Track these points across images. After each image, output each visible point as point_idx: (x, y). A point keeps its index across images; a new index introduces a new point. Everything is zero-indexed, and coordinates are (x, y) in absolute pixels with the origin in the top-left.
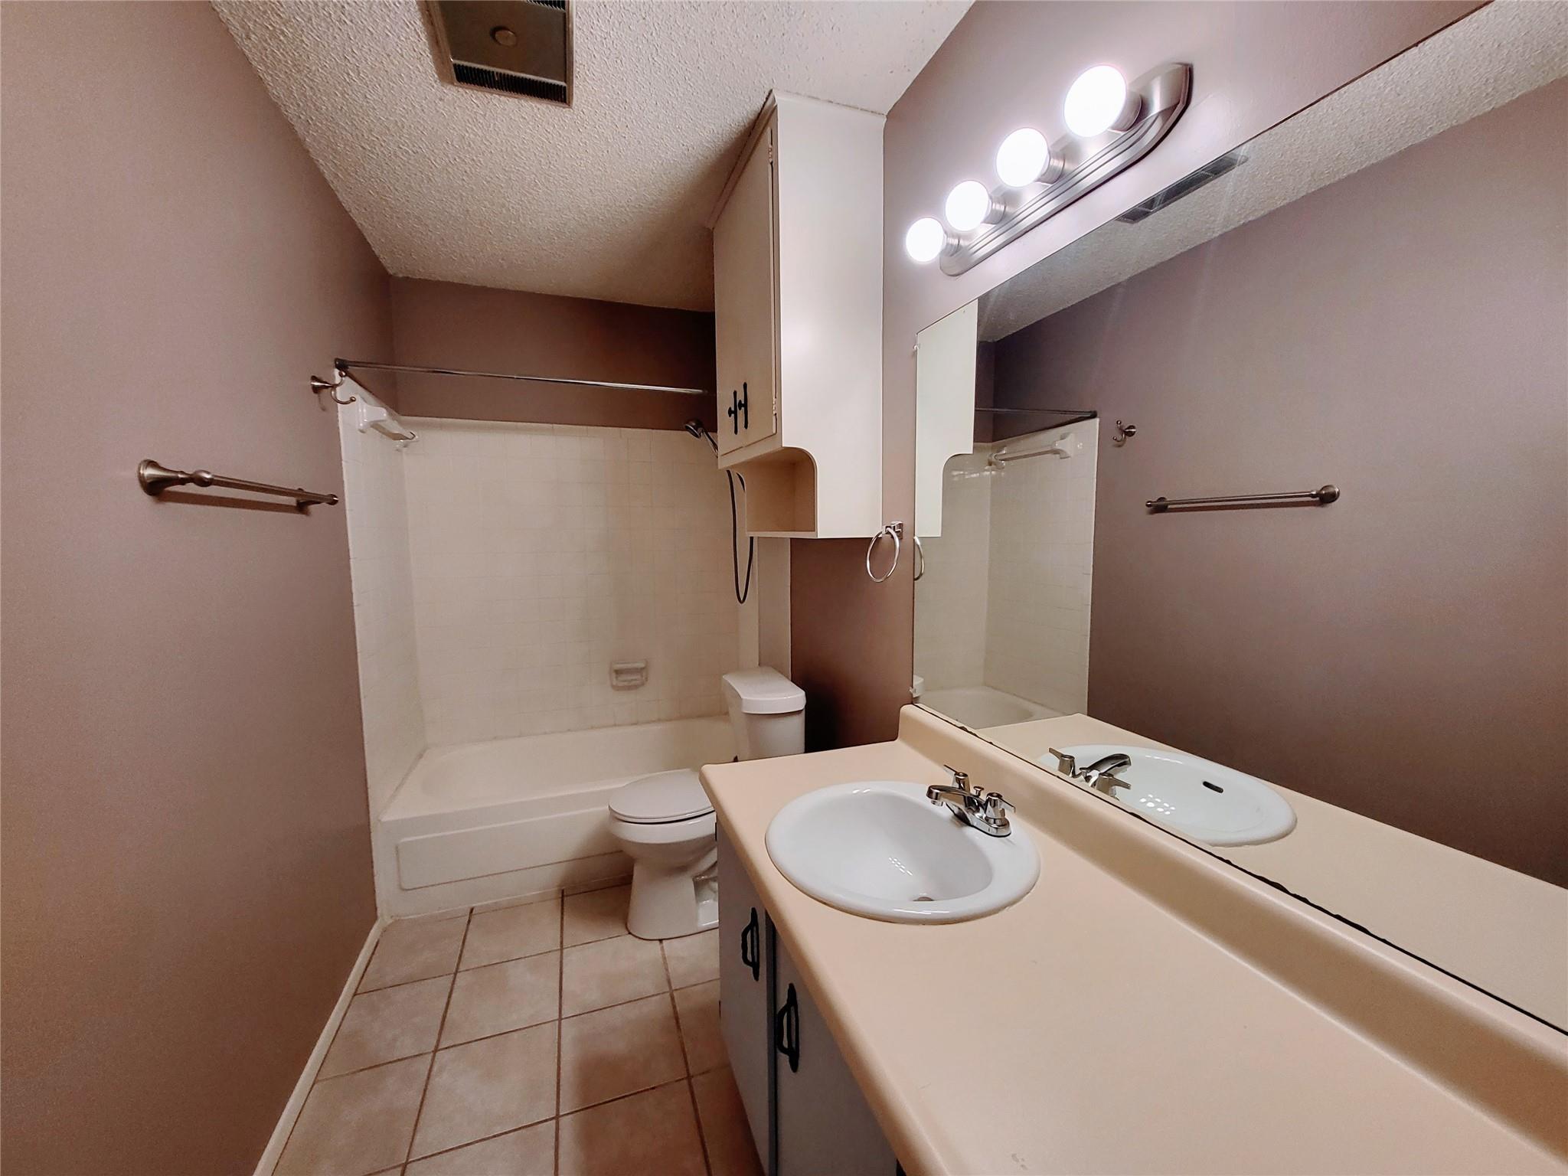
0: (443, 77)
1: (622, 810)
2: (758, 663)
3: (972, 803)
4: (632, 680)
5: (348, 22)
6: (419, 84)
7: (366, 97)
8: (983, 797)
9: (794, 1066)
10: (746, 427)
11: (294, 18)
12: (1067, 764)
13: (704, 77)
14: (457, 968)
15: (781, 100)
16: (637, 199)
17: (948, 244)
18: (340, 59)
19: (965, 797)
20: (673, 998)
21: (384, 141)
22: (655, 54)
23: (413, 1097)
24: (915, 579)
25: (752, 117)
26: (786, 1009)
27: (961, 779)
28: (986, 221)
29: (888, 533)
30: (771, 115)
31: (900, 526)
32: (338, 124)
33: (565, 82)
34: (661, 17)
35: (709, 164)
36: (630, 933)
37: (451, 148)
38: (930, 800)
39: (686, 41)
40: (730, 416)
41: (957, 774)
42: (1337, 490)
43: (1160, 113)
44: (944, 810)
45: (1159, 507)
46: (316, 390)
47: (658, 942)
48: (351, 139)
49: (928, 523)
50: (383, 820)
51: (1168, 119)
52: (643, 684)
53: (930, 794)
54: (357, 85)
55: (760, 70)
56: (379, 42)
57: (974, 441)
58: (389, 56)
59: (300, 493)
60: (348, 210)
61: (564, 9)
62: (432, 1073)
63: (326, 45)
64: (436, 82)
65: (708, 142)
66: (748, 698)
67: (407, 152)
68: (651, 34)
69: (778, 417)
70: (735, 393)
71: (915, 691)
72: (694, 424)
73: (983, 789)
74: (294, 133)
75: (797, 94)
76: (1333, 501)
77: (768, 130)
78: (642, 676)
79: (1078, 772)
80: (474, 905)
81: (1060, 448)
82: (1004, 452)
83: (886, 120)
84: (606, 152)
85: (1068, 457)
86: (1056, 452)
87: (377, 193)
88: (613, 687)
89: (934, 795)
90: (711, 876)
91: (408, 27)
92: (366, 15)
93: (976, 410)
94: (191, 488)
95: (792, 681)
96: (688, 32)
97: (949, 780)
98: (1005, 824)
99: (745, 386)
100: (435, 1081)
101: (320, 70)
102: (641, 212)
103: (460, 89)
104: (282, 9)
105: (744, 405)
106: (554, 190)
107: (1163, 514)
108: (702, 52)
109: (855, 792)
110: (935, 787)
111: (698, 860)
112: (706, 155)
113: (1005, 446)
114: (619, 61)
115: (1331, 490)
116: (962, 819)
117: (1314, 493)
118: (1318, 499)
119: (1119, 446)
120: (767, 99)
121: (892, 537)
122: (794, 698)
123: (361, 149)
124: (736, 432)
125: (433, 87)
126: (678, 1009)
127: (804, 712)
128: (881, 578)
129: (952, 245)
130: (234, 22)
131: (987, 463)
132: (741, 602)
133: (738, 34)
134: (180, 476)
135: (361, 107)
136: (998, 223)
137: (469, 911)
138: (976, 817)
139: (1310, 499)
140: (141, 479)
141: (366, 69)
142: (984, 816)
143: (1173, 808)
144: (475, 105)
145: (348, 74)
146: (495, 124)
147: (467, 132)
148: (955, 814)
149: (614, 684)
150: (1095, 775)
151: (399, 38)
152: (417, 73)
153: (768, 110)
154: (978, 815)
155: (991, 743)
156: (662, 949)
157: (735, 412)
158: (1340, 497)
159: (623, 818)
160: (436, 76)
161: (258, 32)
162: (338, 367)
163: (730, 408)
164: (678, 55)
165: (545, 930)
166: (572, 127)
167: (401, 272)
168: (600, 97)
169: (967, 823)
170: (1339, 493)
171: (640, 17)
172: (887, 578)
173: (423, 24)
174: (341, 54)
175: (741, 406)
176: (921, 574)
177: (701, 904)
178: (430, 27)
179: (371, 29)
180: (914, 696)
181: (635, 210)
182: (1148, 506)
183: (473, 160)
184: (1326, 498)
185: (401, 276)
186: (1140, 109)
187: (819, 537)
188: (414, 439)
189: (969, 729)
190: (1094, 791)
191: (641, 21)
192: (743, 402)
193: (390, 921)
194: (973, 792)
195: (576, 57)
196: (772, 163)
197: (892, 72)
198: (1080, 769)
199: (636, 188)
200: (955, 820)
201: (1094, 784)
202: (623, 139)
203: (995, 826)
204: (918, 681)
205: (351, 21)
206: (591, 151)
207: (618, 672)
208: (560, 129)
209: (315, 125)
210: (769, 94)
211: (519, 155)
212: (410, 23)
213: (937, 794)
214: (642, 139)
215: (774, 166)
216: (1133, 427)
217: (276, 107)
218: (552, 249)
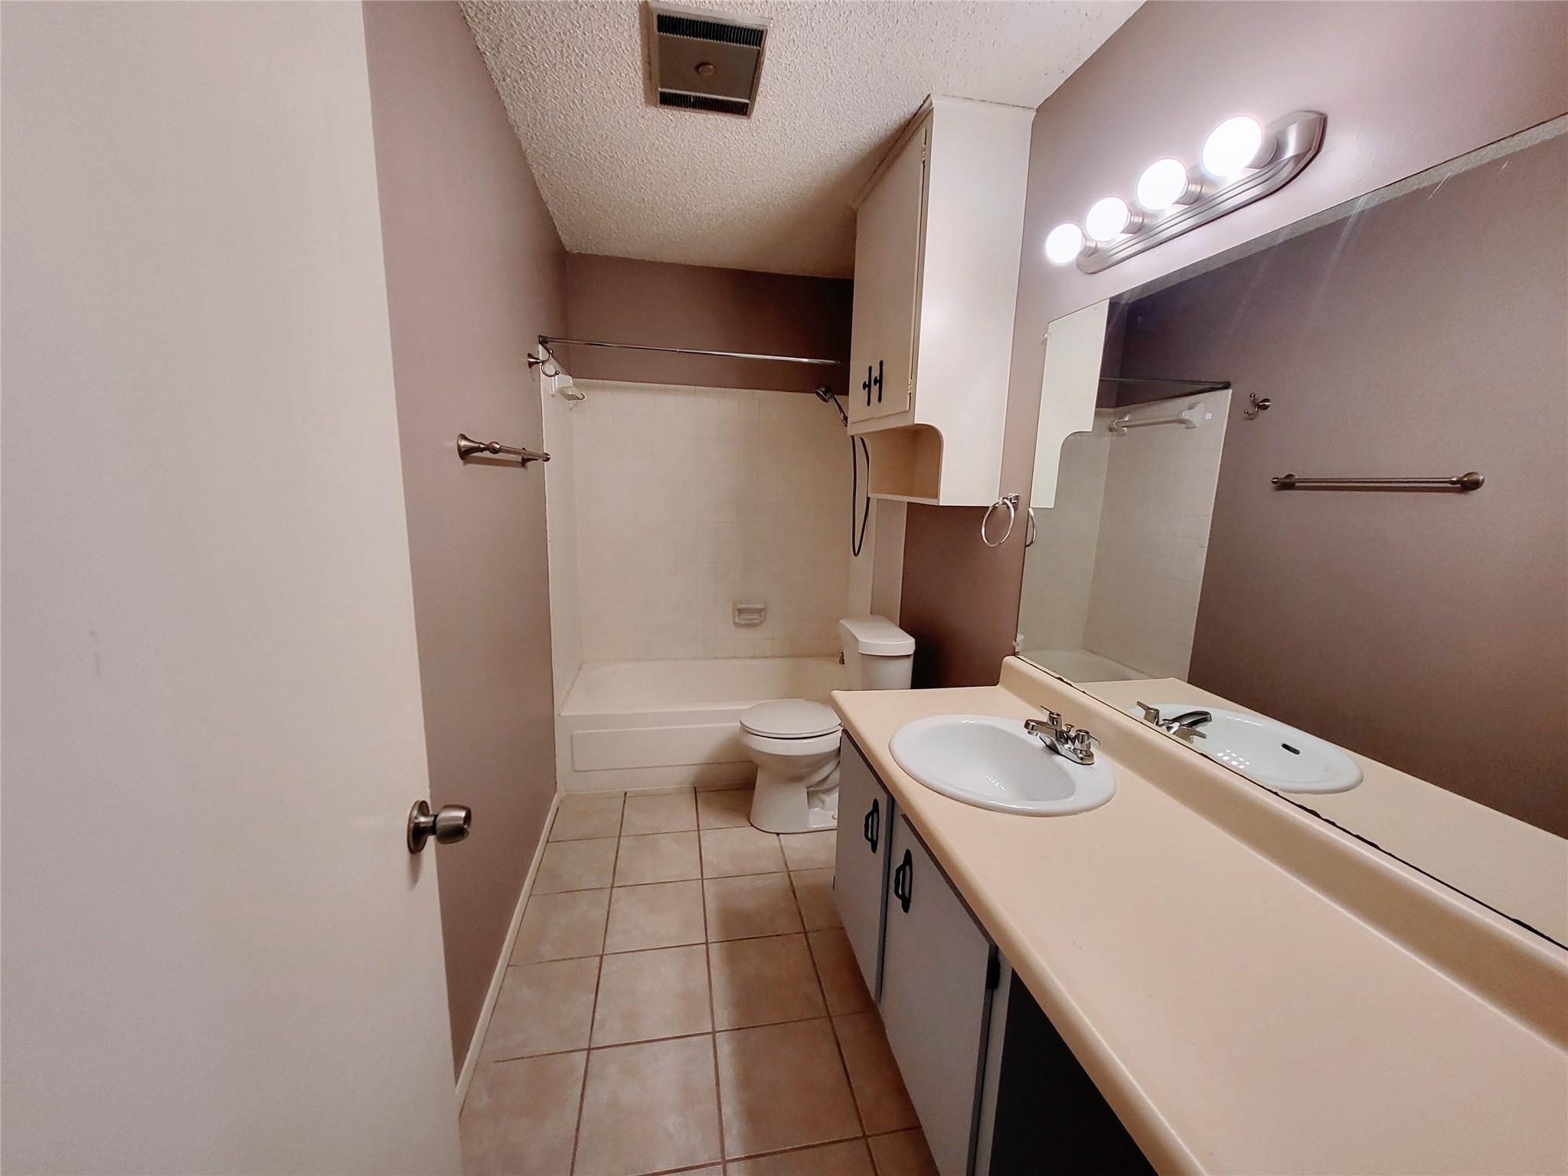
0: (648, 101)
1: (750, 724)
2: (869, 611)
3: (1063, 737)
4: (753, 619)
5: (584, 66)
6: (628, 108)
7: (583, 118)
8: (1073, 734)
9: (906, 907)
10: (880, 400)
11: (543, 65)
12: (1153, 715)
13: (870, 88)
14: (620, 834)
15: (936, 102)
16: (792, 186)
17: (1086, 247)
18: (571, 92)
19: (1056, 731)
20: (789, 876)
21: (589, 149)
22: (829, 73)
23: (599, 914)
24: (1026, 546)
25: (908, 117)
26: (902, 868)
27: (1054, 718)
28: (1124, 232)
29: (1004, 503)
30: (928, 114)
31: (1017, 498)
32: (555, 138)
33: (749, 99)
34: (839, 46)
35: (863, 156)
36: (752, 825)
37: (642, 152)
38: (1027, 730)
39: (859, 62)
40: (864, 389)
41: (1051, 713)
42: (1481, 478)
43: (1293, 157)
44: (1037, 741)
45: (1286, 484)
46: (531, 364)
47: (776, 835)
48: (563, 149)
49: (1043, 494)
50: (562, 714)
51: (1300, 161)
52: (761, 623)
53: (1027, 725)
54: (579, 110)
55: (921, 80)
56: (604, 78)
57: (1096, 407)
58: (609, 88)
59: (524, 452)
60: (545, 201)
61: (760, 46)
62: (612, 901)
63: (562, 82)
64: (642, 104)
65: (865, 138)
66: (862, 640)
67: (605, 157)
68: (830, 59)
69: (912, 397)
70: (870, 368)
71: (1018, 645)
72: (823, 390)
73: (1073, 726)
74: (520, 146)
75: (954, 97)
76: (1475, 489)
77: (924, 130)
78: (761, 616)
79: (1161, 722)
80: (627, 790)
81: (1187, 418)
82: (1126, 419)
83: (1035, 113)
84: (772, 151)
85: (1195, 427)
86: (1182, 422)
87: (573, 188)
88: (735, 624)
89: (1030, 727)
90: (822, 788)
91: (630, 67)
92: (599, 60)
93: (1100, 381)
94: (487, 454)
95: (901, 627)
96: (862, 55)
97: (1045, 719)
98: (1090, 755)
99: (881, 363)
100: (614, 907)
101: (553, 100)
102: (793, 196)
103: (660, 109)
104: (535, 59)
105: (879, 381)
106: (721, 181)
107: (1289, 492)
108: (871, 69)
109: (964, 722)
110: (1032, 721)
111: (810, 774)
112: (860, 149)
113: (1129, 413)
114: (798, 81)
115: (1475, 477)
116: (1053, 749)
117: (1454, 479)
118: (1459, 485)
119: (1251, 419)
120: (924, 102)
121: (1008, 507)
122: (906, 644)
123: (568, 155)
124: (869, 404)
125: (638, 108)
126: (794, 884)
127: (912, 657)
128: (994, 544)
129: (1090, 247)
130: (497, 70)
131: (1107, 429)
132: (856, 555)
133: (906, 54)
134: (482, 446)
135: (577, 125)
136: (1136, 232)
137: (623, 794)
138: (1065, 748)
139: (1449, 485)
140: (459, 447)
141: (589, 98)
142: (1072, 748)
143: (1248, 763)
144: (669, 120)
145: (574, 102)
146: (682, 133)
147: (658, 139)
148: (1047, 745)
149: (737, 621)
150: (1176, 726)
151: (620, 75)
152: (628, 99)
153: (923, 113)
154: (1066, 746)
155: (1084, 692)
156: (779, 840)
157: (869, 386)
158: (1484, 484)
159: (754, 732)
160: (643, 100)
161: (513, 76)
162: (541, 343)
163: (865, 382)
164: (849, 73)
165: (684, 815)
166: (747, 132)
167: (577, 249)
168: (776, 109)
169: (1058, 753)
170: (1483, 480)
171: (822, 47)
172: (1000, 544)
173: (643, 64)
174: (572, 88)
175: (875, 382)
176: (1032, 542)
177: (812, 810)
178: (647, 65)
179: (600, 70)
180: (1016, 651)
181: (788, 195)
182: (1275, 483)
183: (658, 161)
184: (1468, 485)
185: (575, 252)
186: (1274, 150)
187: (941, 504)
188: (584, 399)
189: (1065, 680)
190: (1175, 737)
191: (823, 49)
192: (878, 378)
193: (565, 794)
194: (1064, 728)
195: (762, 80)
196: (924, 162)
197: (1046, 74)
198: (1164, 720)
199: (793, 176)
200: (1048, 751)
201: (1174, 733)
202: (789, 140)
203: (1081, 756)
204: (1020, 637)
205: (586, 65)
206: (759, 150)
207: (740, 611)
208: (736, 134)
209: (538, 139)
210: (927, 98)
211: (698, 155)
212: (632, 63)
213: (1033, 726)
214: (806, 139)
215: (925, 164)
216: (1268, 400)
217: (511, 127)
218: (709, 229)
